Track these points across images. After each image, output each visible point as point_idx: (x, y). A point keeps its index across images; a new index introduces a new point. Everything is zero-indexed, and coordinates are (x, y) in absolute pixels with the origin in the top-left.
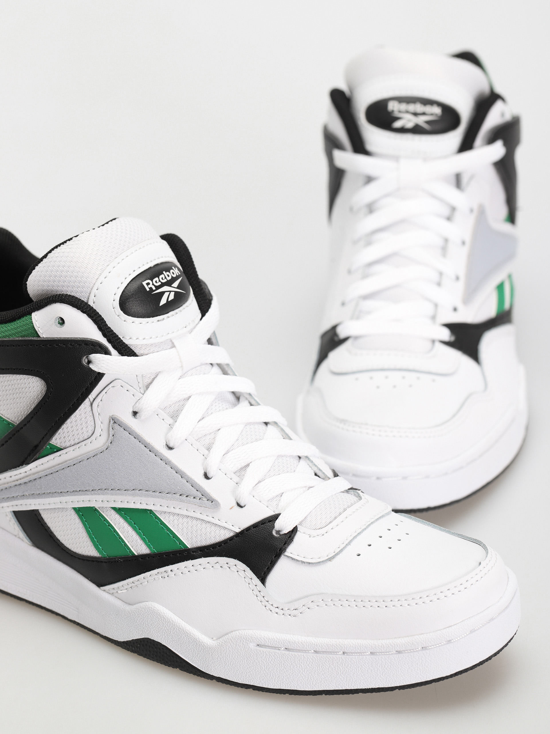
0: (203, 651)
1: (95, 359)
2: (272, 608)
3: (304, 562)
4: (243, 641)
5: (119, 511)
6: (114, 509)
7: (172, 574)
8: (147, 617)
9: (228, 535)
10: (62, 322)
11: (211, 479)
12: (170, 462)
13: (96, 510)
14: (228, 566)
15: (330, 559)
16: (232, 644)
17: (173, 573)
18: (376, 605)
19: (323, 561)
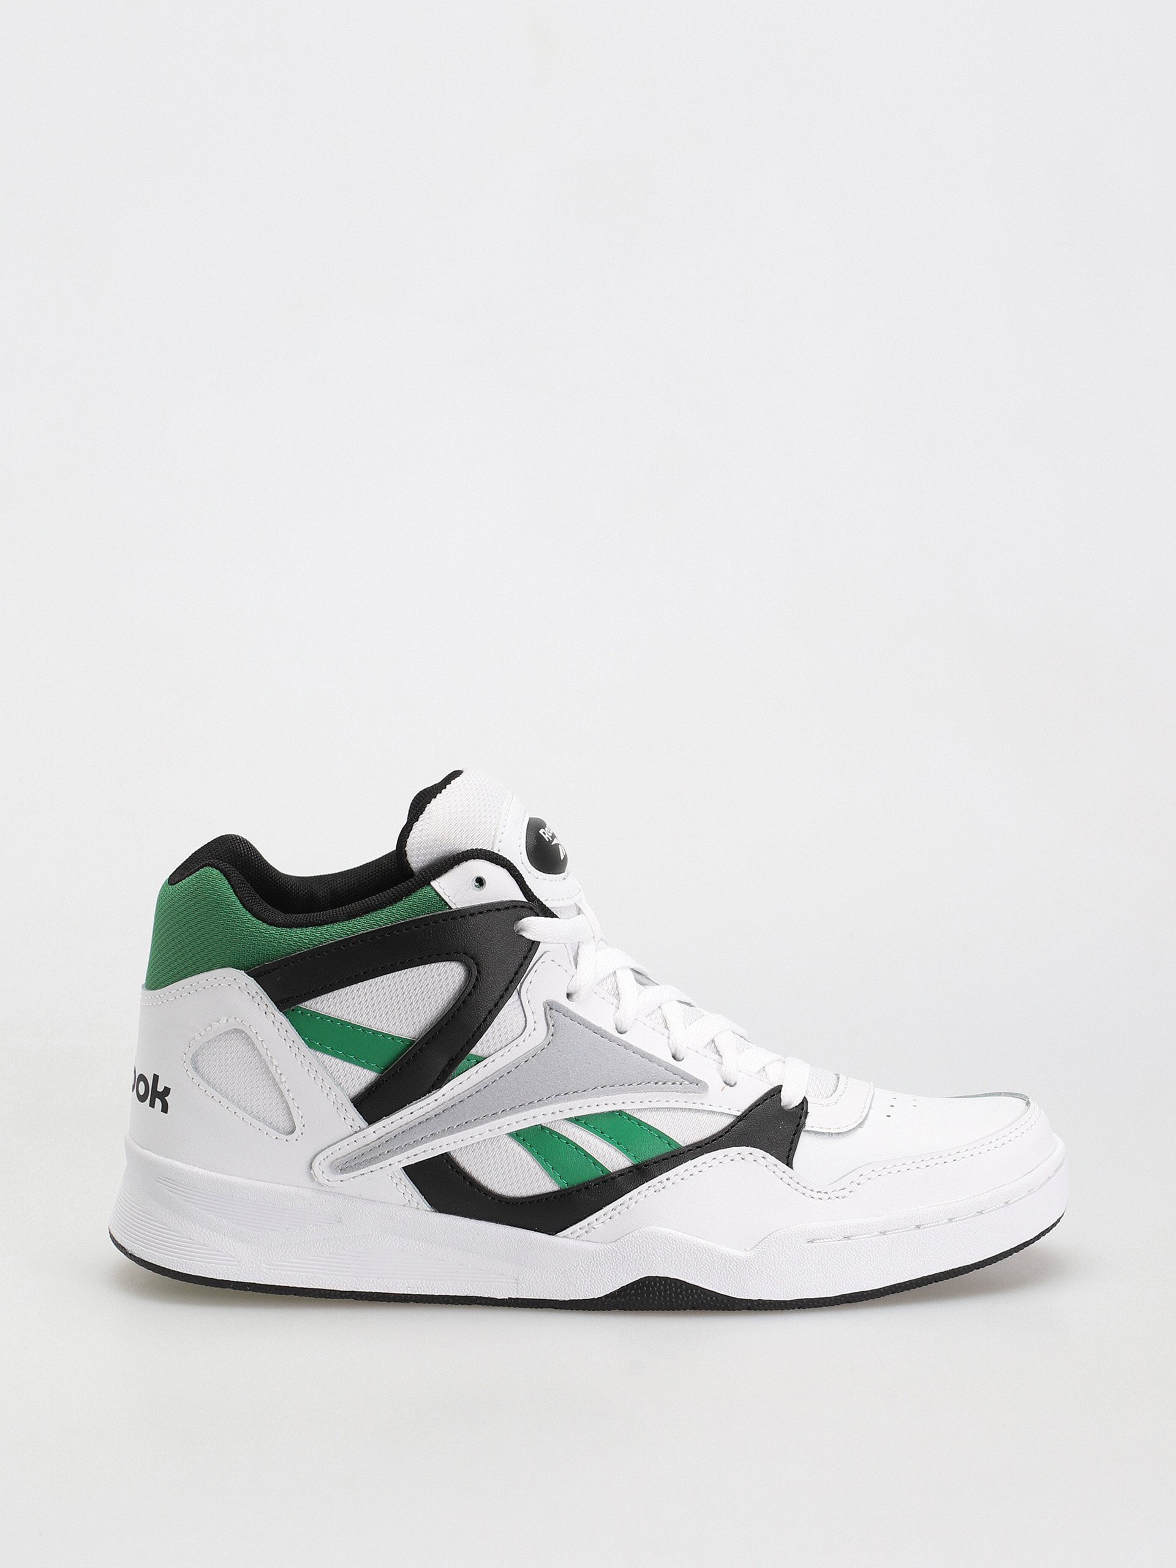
0: (737, 1267)
1: (530, 924)
2: (813, 1194)
3: (832, 1134)
4: (792, 1239)
5: (576, 1120)
6: (570, 1120)
7: (668, 1184)
8: (646, 1246)
9: (727, 1121)
10: (480, 882)
11: (683, 1061)
12: (631, 1045)
13: (542, 1128)
14: (742, 1156)
15: (861, 1125)
16: (777, 1246)
17: (671, 1182)
18: (941, 1161)
19: (853, 1129)
